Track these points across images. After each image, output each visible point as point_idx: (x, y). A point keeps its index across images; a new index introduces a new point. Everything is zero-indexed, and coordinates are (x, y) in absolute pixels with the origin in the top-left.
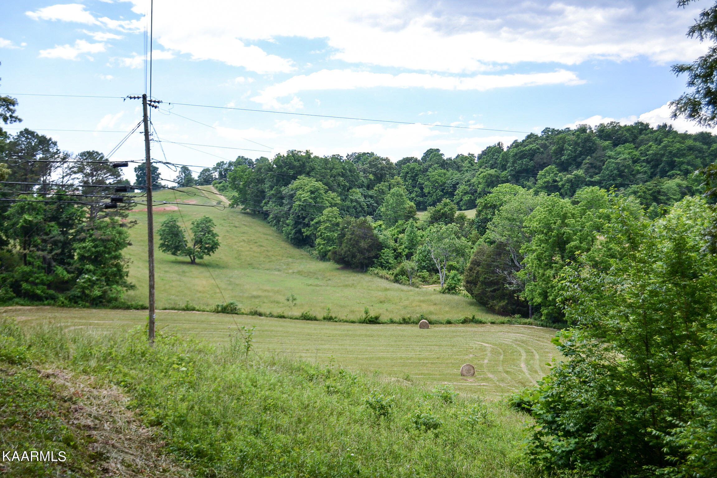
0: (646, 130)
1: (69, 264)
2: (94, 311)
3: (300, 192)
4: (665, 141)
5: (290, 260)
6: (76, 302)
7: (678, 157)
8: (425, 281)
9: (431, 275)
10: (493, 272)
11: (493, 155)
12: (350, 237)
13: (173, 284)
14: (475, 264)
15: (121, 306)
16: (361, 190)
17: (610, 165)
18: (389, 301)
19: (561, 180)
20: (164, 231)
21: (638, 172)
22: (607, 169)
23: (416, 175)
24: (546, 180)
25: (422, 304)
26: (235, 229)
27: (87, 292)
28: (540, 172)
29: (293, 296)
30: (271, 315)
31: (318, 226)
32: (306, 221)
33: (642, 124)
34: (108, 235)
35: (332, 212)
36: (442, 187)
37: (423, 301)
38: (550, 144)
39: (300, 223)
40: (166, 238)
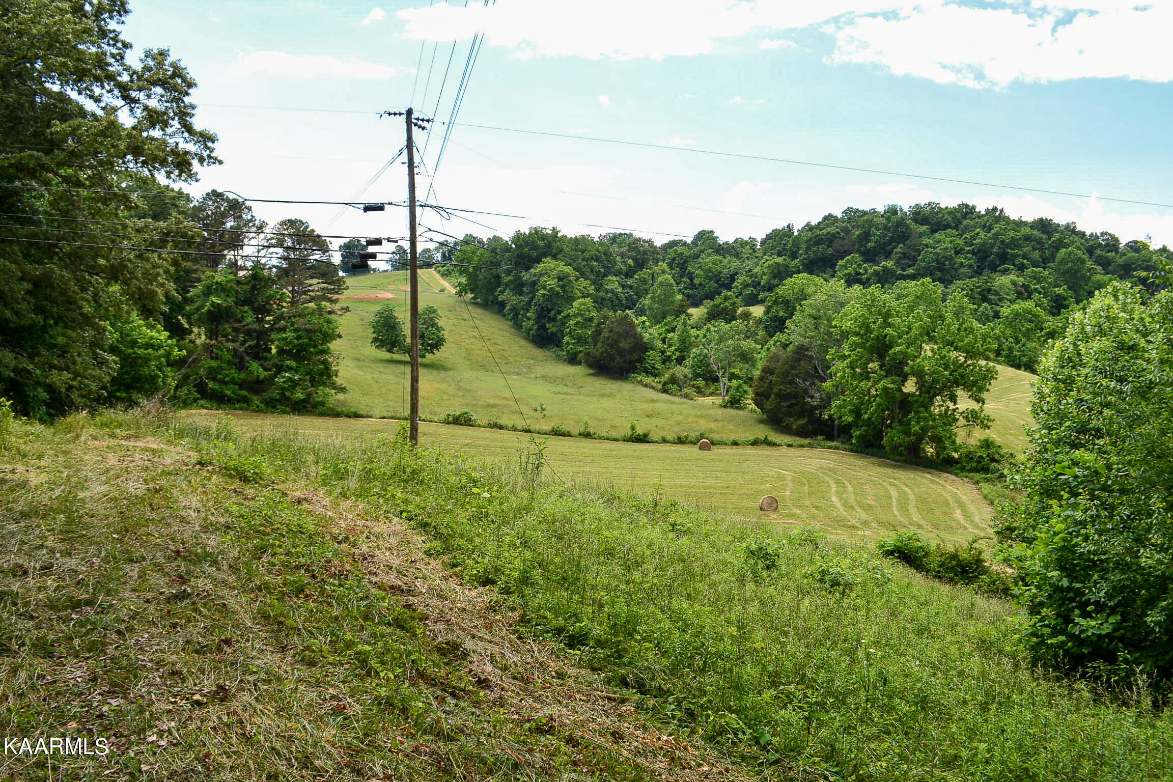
0: (972, 213)
2: (296, 418)
3: (545, 278)
4: (998, 229)
5: (532, 361)
6: (274, 407)
7: (1011, 248)
8: (700, 392)
9: (707, 385)
10: (792, 382)
11: (781, 239)
12: (607, 335)
14: (767, 373)
15: (329, 412)
16: (618, 278)
17: (927, 256)
18: (658, 415)
19: (866, 272)
20: (378, 322)
21: (962, 265)
22: (923, 260)
23: (685, 262)
24: (847, 271)
25: (699, 419)
26: (463, 322)
27: (288, 394)
28: (840, 262)
29: (541, 405)
30: (514, 429)
31: (566, 321)
32: (552, 314)
33: (967, 206)
34: (314, 323)
35: (584, 304)
36: (717, 278)
37: (701, 416)
38: (853, 227)
39: (544, 317)
40: (379, 332)
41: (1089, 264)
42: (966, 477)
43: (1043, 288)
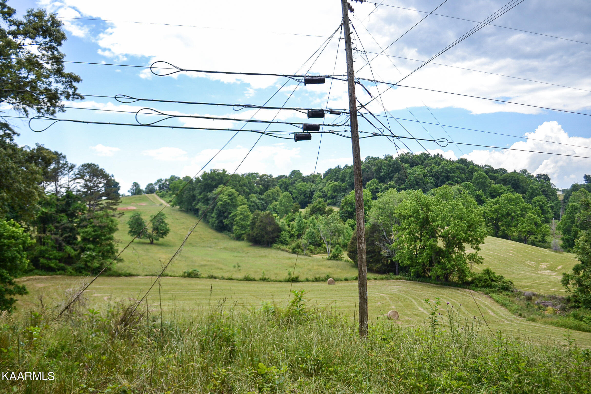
0: (428, 157)
1: (74, 244)
3: (221, 195)
4: (442, 164)
5: (216, 240)
6: (81, 272)
7: (451, 173)
8: (312, 252)
9: (315, 248)
11: (335, 173)
12: (259, 224)
13: (144, 257)
14: (355, 240)
15: (114, 274)
16: (256, 195)
17: (411, 178)
19: (381, 188)
20: (132, 222)
21: (427, 182)
22: (409, 181)
23: (288, 186)
24: (371, 188)
25: (321, 267)
26: (176, 220)
27: (89, 264)
28: (368, 183)
29: (238, 264)
30: (223, 278)
31: (234, 217)
32: (226, 214)
33: (425, 154)
34: (104, 222)
35: (244, 208)
36: (304, 193)
37: (320, 265)
38: (372, 166)
39: (221, 216)
40: (133, 227)
41: (489, 179)
42: (480, 291)
43: (471, 192)
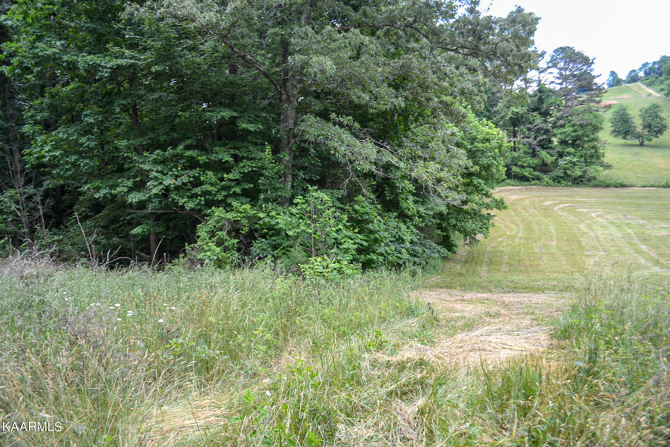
1: (550, 148)
2: (576, 189)
13: (635, 163)
15: (601, 184)
20: (615, 119)
27: (569, 172)
34: (586, 119)
40: (616, 125)
